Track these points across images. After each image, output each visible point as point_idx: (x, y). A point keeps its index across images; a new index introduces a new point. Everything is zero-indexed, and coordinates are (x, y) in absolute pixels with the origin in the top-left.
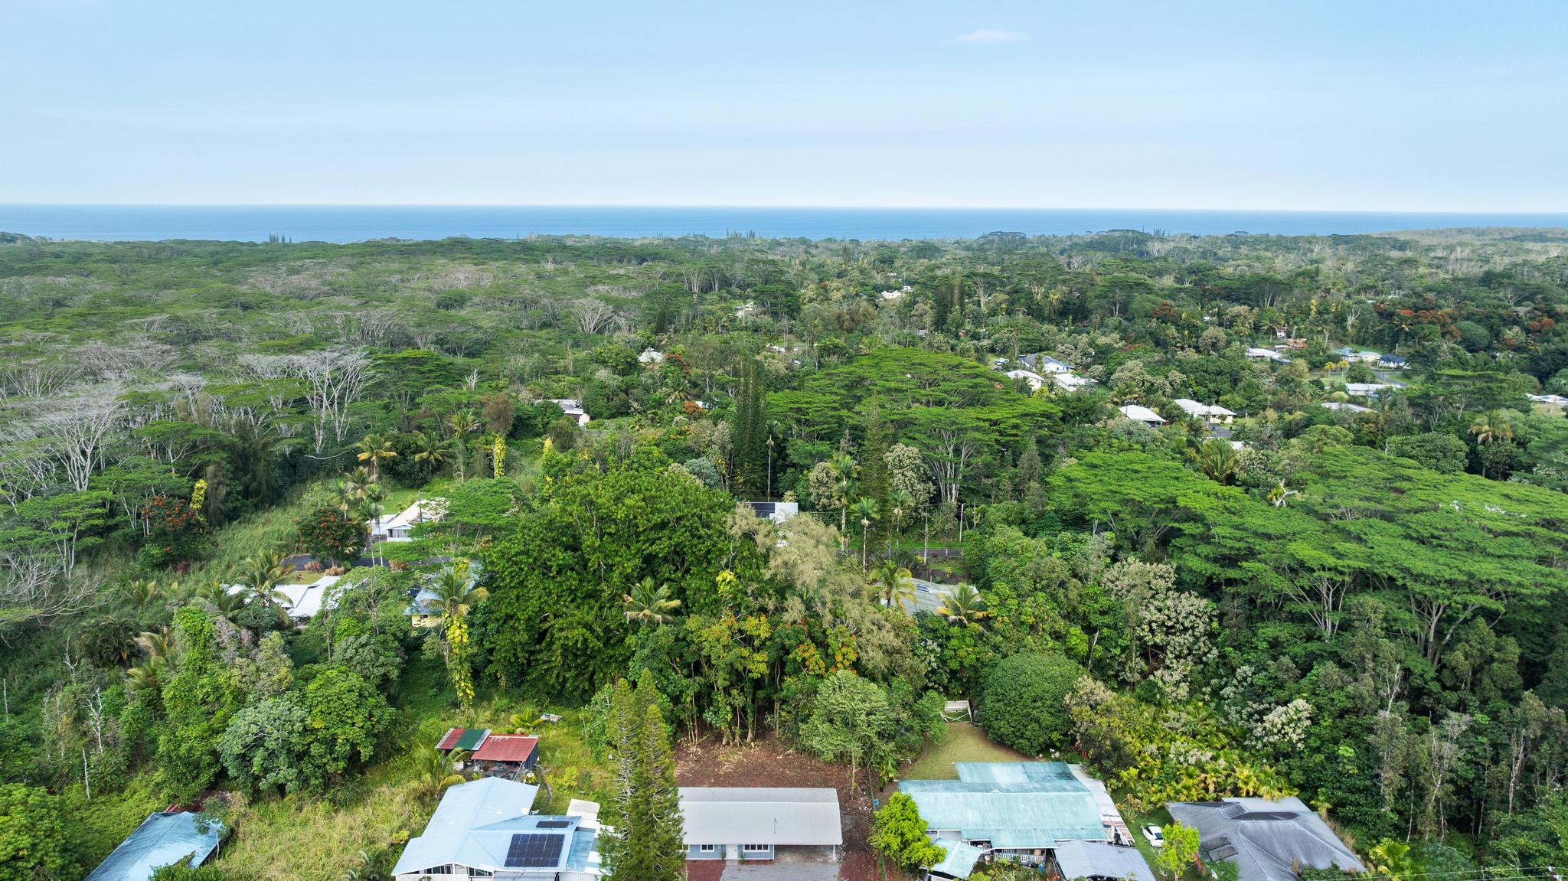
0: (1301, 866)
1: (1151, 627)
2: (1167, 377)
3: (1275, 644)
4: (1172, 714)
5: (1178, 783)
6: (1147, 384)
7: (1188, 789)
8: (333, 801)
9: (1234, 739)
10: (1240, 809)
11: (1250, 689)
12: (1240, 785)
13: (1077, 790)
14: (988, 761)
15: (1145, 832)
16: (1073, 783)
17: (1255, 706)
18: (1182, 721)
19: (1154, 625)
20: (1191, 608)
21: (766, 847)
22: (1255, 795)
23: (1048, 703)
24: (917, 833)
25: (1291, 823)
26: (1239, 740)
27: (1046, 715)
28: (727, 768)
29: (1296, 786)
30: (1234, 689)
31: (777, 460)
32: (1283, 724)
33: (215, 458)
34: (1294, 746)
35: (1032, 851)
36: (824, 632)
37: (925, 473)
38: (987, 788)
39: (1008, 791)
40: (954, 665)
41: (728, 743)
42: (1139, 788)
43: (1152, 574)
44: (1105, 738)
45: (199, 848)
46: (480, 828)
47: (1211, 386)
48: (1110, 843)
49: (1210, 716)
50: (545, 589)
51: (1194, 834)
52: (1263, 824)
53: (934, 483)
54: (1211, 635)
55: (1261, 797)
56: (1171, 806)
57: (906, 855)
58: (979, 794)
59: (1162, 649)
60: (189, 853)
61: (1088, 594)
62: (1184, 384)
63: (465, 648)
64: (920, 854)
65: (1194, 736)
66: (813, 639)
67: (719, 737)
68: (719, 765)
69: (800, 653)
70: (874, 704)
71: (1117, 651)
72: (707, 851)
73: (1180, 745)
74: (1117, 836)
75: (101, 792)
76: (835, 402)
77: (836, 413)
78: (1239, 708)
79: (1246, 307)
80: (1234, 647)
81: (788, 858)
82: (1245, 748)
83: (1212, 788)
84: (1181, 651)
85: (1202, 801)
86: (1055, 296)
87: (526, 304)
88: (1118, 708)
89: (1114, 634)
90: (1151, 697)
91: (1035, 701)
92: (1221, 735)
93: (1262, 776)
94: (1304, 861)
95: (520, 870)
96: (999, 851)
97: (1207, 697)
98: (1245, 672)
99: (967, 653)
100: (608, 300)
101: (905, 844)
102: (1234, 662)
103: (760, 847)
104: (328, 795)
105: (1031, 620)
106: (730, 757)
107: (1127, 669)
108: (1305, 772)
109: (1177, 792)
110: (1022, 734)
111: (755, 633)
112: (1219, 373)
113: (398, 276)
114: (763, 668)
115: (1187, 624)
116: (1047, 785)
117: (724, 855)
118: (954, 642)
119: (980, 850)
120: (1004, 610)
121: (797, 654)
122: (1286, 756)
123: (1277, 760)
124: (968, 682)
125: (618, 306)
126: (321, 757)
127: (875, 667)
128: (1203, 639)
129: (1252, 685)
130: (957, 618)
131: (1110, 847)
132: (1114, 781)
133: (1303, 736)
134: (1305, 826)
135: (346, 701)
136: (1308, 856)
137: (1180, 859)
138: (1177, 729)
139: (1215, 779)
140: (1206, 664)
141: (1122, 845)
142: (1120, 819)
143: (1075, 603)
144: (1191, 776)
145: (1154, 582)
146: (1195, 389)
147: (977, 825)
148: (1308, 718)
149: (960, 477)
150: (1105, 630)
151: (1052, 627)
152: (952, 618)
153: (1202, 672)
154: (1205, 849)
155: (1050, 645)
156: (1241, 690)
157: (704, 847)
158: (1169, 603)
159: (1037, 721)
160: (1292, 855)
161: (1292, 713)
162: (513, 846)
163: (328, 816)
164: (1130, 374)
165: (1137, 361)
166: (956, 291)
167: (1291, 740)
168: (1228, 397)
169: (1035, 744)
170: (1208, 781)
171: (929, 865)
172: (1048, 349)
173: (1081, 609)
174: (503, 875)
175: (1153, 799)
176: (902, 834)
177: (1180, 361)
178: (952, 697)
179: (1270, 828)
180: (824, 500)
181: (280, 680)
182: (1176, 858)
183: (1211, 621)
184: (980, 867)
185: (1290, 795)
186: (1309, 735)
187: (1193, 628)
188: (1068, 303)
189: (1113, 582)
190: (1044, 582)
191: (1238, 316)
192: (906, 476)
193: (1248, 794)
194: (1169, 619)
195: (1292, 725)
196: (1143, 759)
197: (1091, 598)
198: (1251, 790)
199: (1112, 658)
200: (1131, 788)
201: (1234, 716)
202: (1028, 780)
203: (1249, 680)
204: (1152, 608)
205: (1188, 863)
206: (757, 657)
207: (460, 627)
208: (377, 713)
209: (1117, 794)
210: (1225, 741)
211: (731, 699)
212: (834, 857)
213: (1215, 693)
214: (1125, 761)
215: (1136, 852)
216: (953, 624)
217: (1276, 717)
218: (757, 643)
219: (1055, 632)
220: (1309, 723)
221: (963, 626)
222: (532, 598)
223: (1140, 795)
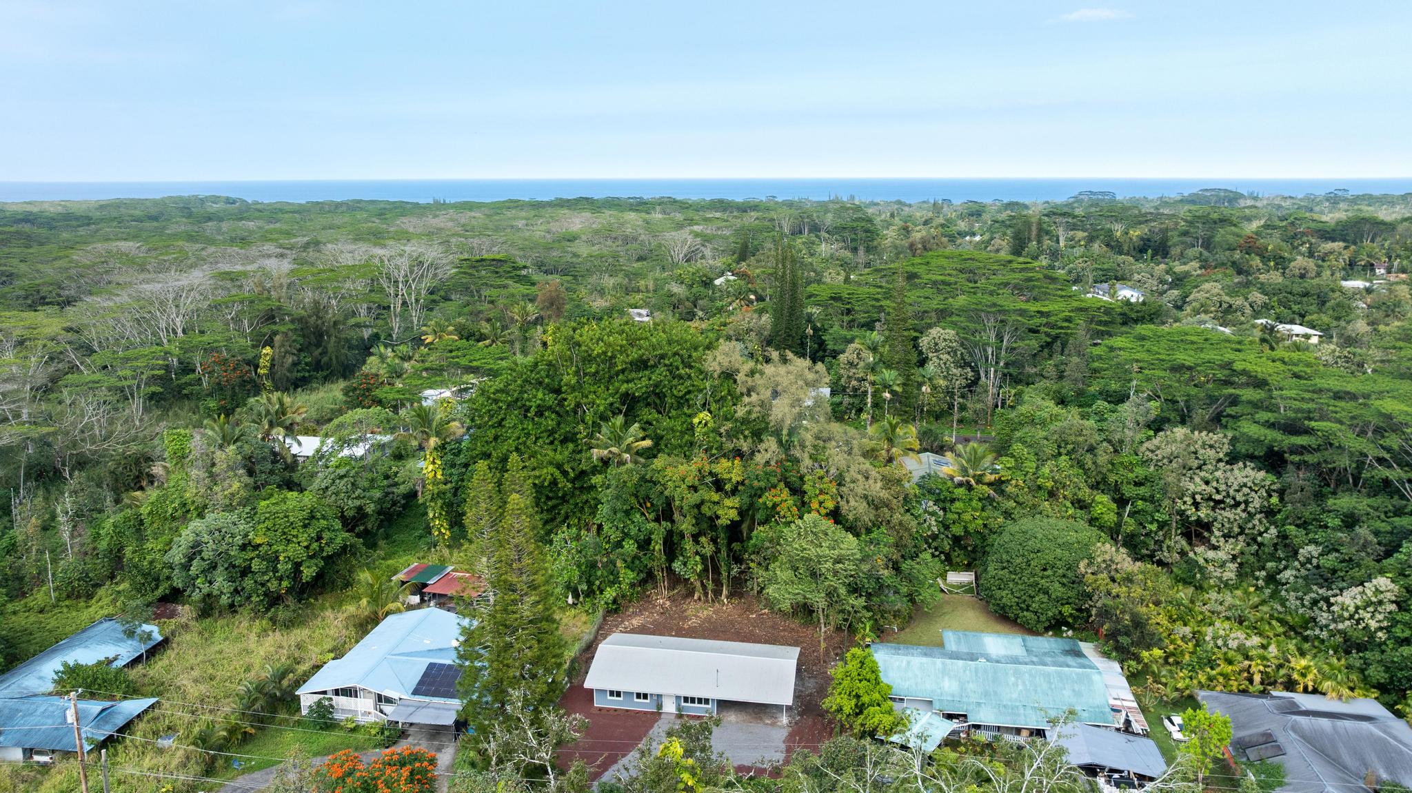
0: (1379, 781)
1: (1194, 498)
2: (1247, 299)
3: (1350, 521)
4: (1213, 595)
5: (1212, 668)
6: (1225, 306)
7: (1226, 677)
8: (273, 620)
9: (1292, 628)
10: (1294, 704)
11: (1314, 571)
12: (1296, 676)
13: (1084, 667)
14: (982, 631)
15: (1166, 722)
16: (1079, 660)
17: (1321, 591)
18: (1227, 604)
19: (1198, 497)
20: (1245, 480)
21: (707, 701)
22: (1315, 691)
23: (1061, 572)
24: (876, 696)
25: (1365, 725)
26: (1298, 630)
27: (1057, 585)
28: (693, 622)
29: (1374, 687)
30: (1294, 572)
31: (817, 351)
32: (1357, 608)
33: (283, 329)
34: (1372, 636)
35: (1018, 731)
36: (801, 478)
37: (963, 358)
38: (972, 657)
39: (998, 662)
40: (957, 530)
41: (699, 599)
42: (1164, 673)
43: (1200, 443)
44: (1123, 612)
45: (125, 651)
46: (399, 655)
47: (1295, 308)
48: (1118, 730)
49: (1263, 602)
50: (523, 429)
51: (1225, 723)
52: (1325, 723)
53: (973, 369)
54: (1269, 513)
55: (1324, 694)
56: (1201, 695)
57: (860, 721)
58: (961, 663)
59: (1208, 526)
60: (111, 656)
61: (1122, 463)
62: (1265, 306)
63: (438, 483)
64: (876, 720)
65: (1241, 623)
66: (787, 485)
67: (691, 593)
68: (686, 619)
69: (770, 498)
70: (843, 552)
71: (1154, 527)
72: (642, 700)
73: (1221, 626)
74: (1128, 722)
75: (68, 597)
76: (878, 293)
77: (878, 304)
78: (1300, 594)
79: (1342, 244)
80: (1298, 526)
81: (731, 717)
82: (1306, 639)
83: (1257, 678)
84: (1230, 530)
85: (1244, 692)
86: (1135, 233)
87: (626, 240)
88: (1141, 577)
89: (1149, 507)
90: (1192, 577)
91: (1045, 570)
92: (1274, 622)
93: (1326, 668)
94: (1384, 776)
95: (427, 699)
96: (977, 727)
97: (1261, 583)
98: (1310, 553)
99: (971, 516)
100: (697, 235)
101: (860, 709)
102: (1296, 541)
103: (700, 701)
104: (269, 615)
105: (1050, 484)
106: (698, 611)
107: (1165, 549)
108: (1387, 670)
109: (1210, 679)
110: (1028, 606)
111: (725, 476)
112: (1306, 294)
113: (524, 222)
114: (733, 514)
115: (1239, 497)
116: (1048, 660)
117: (660, 706)
118: (958, 505)
119: (954, 725)
120: (1019, 473)
121: (768, 498)
122: (1361, 647)
123: (1348, 652)
124: (974, 551)
125: (706, 239)
126: (264, 573)
127: (856, 519)
128: (1258, 516)
129: (1318, 567)
130: (964, 479)
131: (1117, 734)
132: (1133, 663)
133: (1385, 624)
134: (1385, 732)
135: (292, 519)
136: (1389, 768)
137: (1204, 754)
138: (1219, 613)
139: (1261, 668)
140: (1260, 545)
141: (1133, 733)
142: (1135, 705)
143: (1104, 470)
144: (1230, 662)
145: (1201, 451)
146: (1278, 311)
147: (953, 696)
148: (1393, 602)
149: (1002, 364)
150: (1140, 502)
151: (1075, 494)
152: (958, 479)
153: (1256, 554)
154: (1242, 746)
155: (1070, 512)
156: (1303, 572)
157: (638, 696)
158: (1218, 474)
159: (1046, 592)
160: (1366, 766)
161: (1369, 593)
162: (426, 675)
163: (263, 633)
164: (1207, 295)
165: (1215, 284)
166: (1034, 229)
167: (1366, 628)
168: (1315, 317)
169: (1043, 618)
170: (1253, 669)
171: (886, 733)
172: (1124, 279)
173: (1112, 478)
174: (407, 703)
175: (1180, 685)
176: (858, 696)
177: (1262, 284)
178: (955, 567)
179: (1334, 728)
180: (854, 383)
181: (233, 495)
182: (1199, 750)
183: (1270, 496)
184: (951, 742)
185: (1366, 696)
186: (1395, 622)
187: (1247, 503)
188: (1149, 240)
189: (1152, 451)
190: (1070, 447)
191: (1331, 253)
192: (940, 359)
193: (1306, 690)
194: (1218, 492)
195: (1371, 609)
196: (1172, 642)
197: (1125, 468)
198: (1310, 684)
199: (1147, 535)
200: (1153, 673)
201: (1293, 602)
202: (1025, 653)
203: (1315, 561)
204: (1197, 480)
205: (1216, 760)
206: (728, 502)
207: (434, 463)
208: (326, 535)
209: (1133, 678)
210: (1281, 630)
211: (698, 547)
212: (784, 719)
213: (1271, 579)
214: (1149, 641)
215: (1150, 743)
216: (960, 485)
217: (1349, 598)
218: (728, 487)
219: (1079, 501)
220: (1393, 607)
221: (970, 488)
222: (510, 438)
223: (1164, 680)
